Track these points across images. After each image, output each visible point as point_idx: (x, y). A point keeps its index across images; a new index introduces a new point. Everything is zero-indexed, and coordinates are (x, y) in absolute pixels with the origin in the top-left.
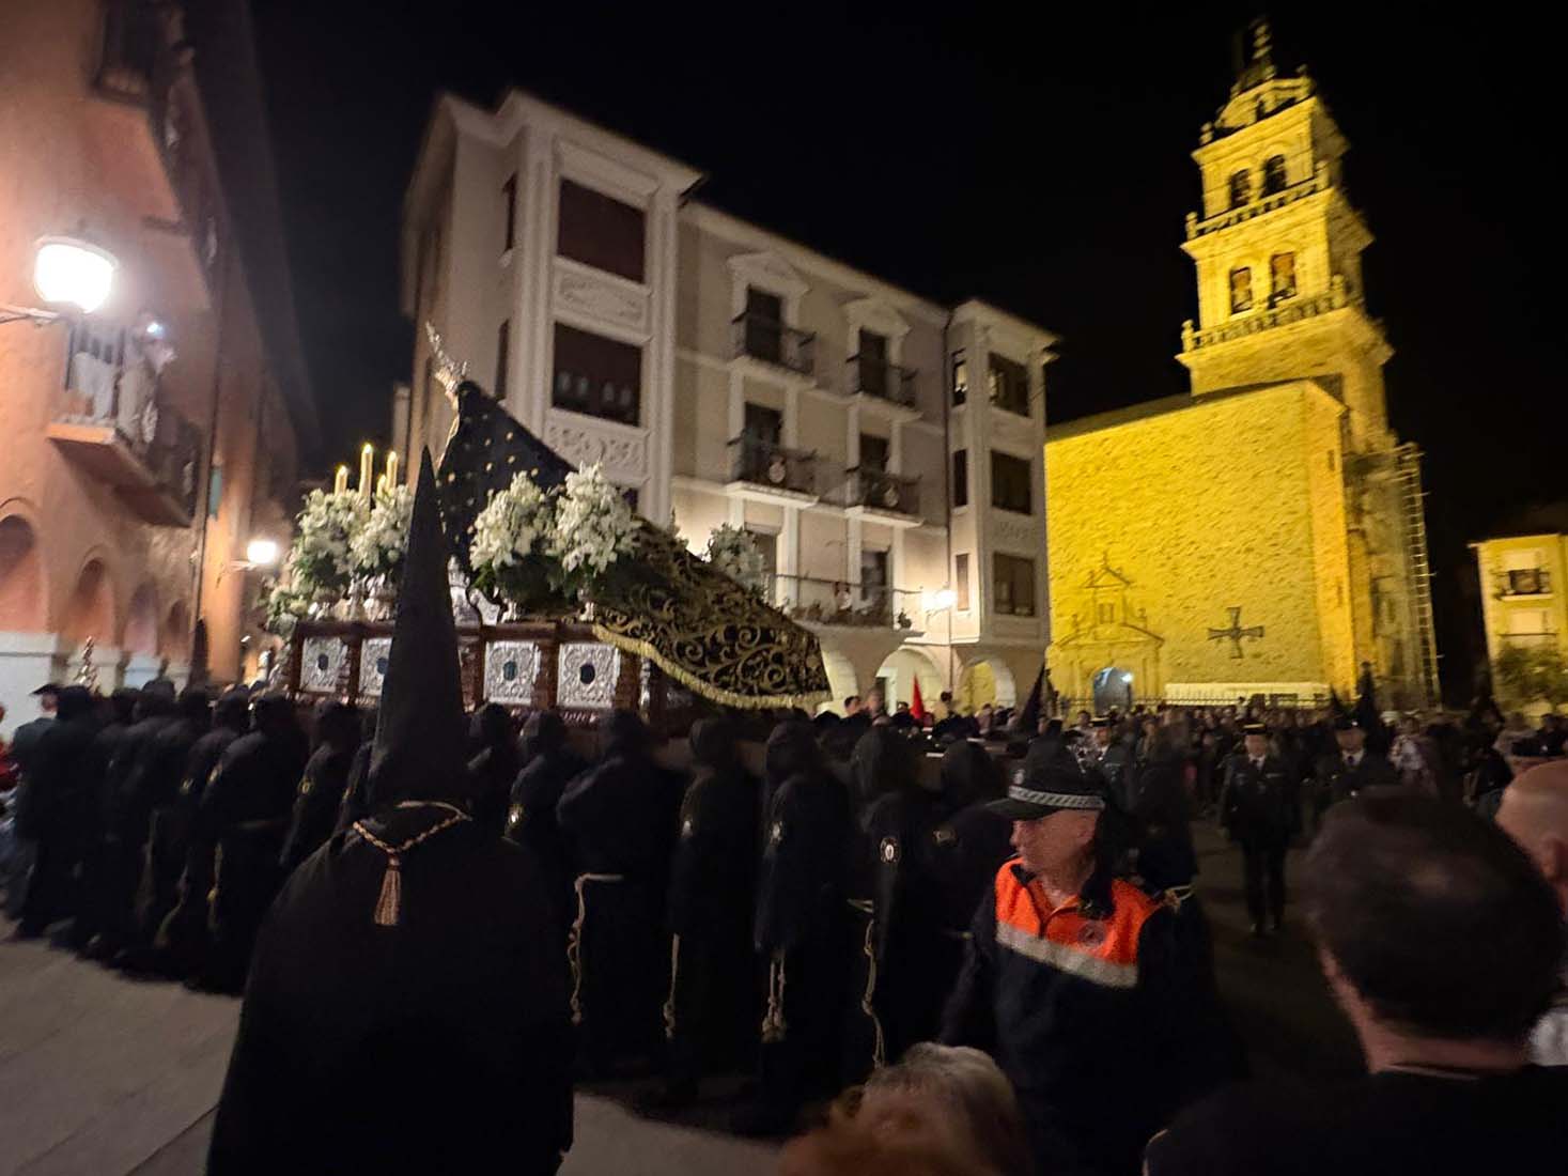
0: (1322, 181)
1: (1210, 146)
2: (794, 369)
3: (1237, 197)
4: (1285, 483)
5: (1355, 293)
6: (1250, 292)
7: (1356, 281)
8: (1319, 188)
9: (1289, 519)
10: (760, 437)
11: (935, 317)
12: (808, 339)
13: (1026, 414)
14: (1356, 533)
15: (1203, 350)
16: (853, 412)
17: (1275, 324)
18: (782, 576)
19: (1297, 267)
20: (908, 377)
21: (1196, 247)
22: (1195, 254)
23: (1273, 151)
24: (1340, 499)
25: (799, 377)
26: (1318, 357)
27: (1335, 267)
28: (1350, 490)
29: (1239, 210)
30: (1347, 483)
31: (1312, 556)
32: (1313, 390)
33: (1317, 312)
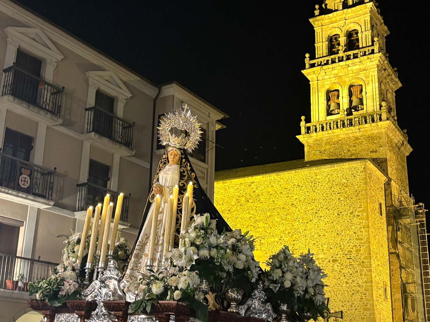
0: (376, 48)
1: (318, 18)
2: (45, 109)
3: (332, 49)
4: (356, 220)
5: (394, 113)
6: (339, 104)
7: (394, 107)
8: (375, 51)
9: (357, 243)
10: (14, 155)
11: (150, 91)
12: (58, 91)
13: (204, 161)
14: (393, 254)
15: (312, 135)
16: (87, 145)
17: (351, 124)
18: (21, 258)
19: (363, 93)
20: (128, 126)
21: (309, 74)
22: (309, 77)
23: (352, 27)
24: (385, 233)
25: (49, 115)
26: (374, 147)
27: (383, 97)
28: (390, 228)
29: (333, 56)
30: (389, 224)
31: (371, 267)
32: (371, 166)
33: (373, 121)
